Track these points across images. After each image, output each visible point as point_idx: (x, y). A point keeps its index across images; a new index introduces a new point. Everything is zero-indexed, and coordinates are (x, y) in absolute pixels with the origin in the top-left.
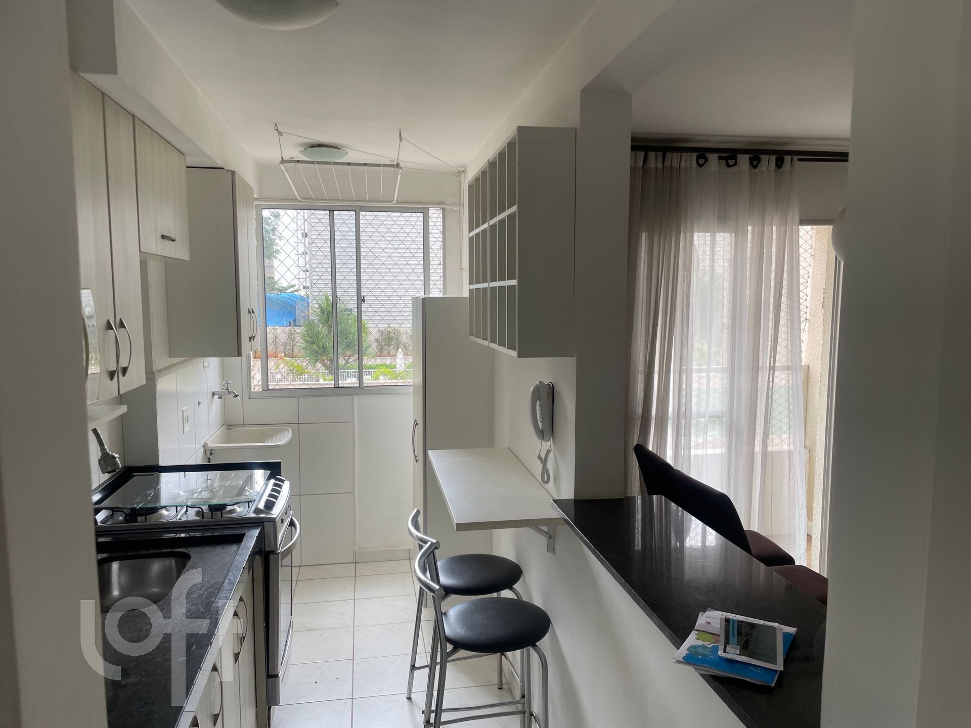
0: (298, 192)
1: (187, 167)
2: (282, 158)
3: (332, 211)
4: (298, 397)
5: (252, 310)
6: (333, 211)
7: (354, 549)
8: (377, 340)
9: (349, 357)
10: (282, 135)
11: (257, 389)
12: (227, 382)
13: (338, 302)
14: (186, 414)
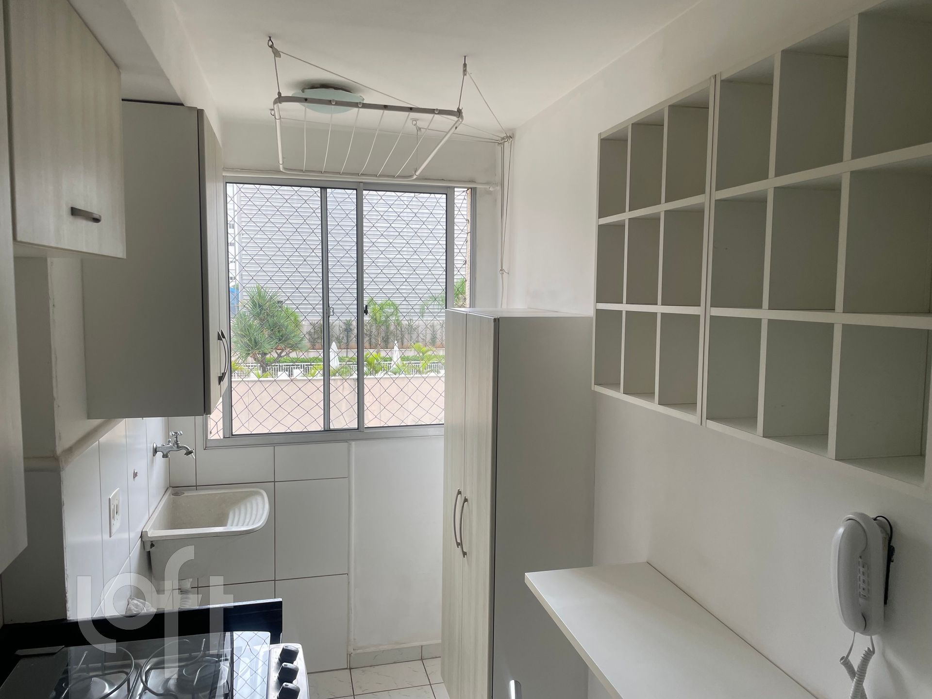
0: (283, 158)
1: (123, 100)
2: (279, 94)
3: (324, 189)
4: (274, 445)
5: (222, 333)
6: (326, 188)
7: (347, 651)
8: (309, 333)
9: (283, 350)
10: (280, 56)
11: (216, 437)
12: (176, 433)
13: (332, 314)
14: (114, 503)
